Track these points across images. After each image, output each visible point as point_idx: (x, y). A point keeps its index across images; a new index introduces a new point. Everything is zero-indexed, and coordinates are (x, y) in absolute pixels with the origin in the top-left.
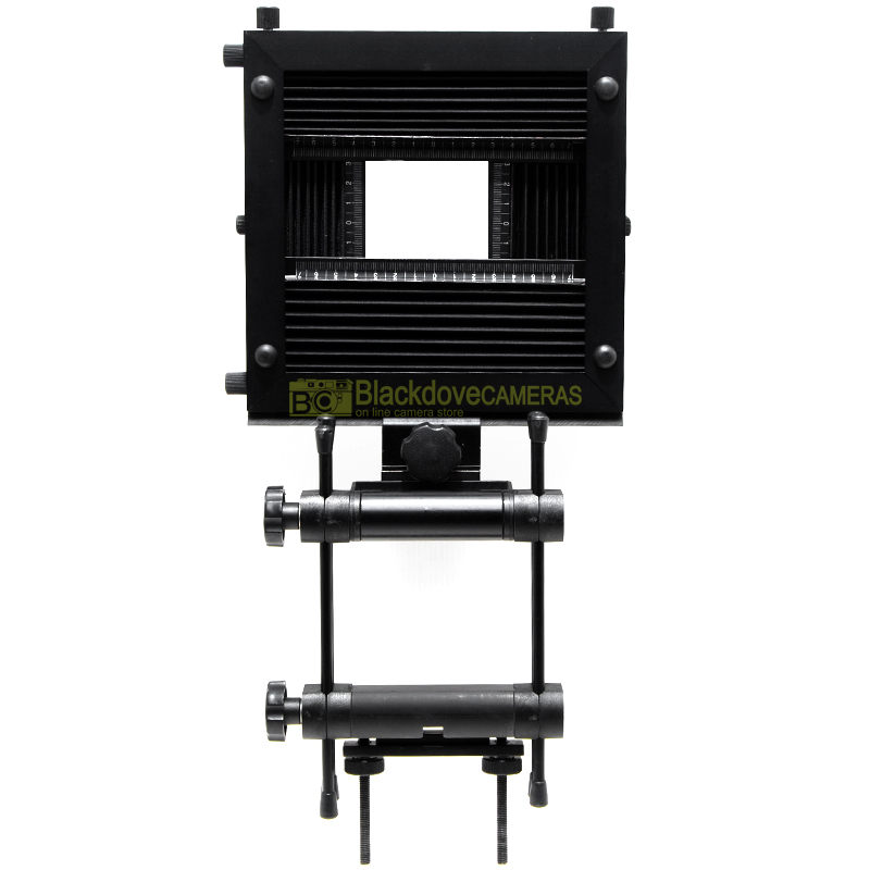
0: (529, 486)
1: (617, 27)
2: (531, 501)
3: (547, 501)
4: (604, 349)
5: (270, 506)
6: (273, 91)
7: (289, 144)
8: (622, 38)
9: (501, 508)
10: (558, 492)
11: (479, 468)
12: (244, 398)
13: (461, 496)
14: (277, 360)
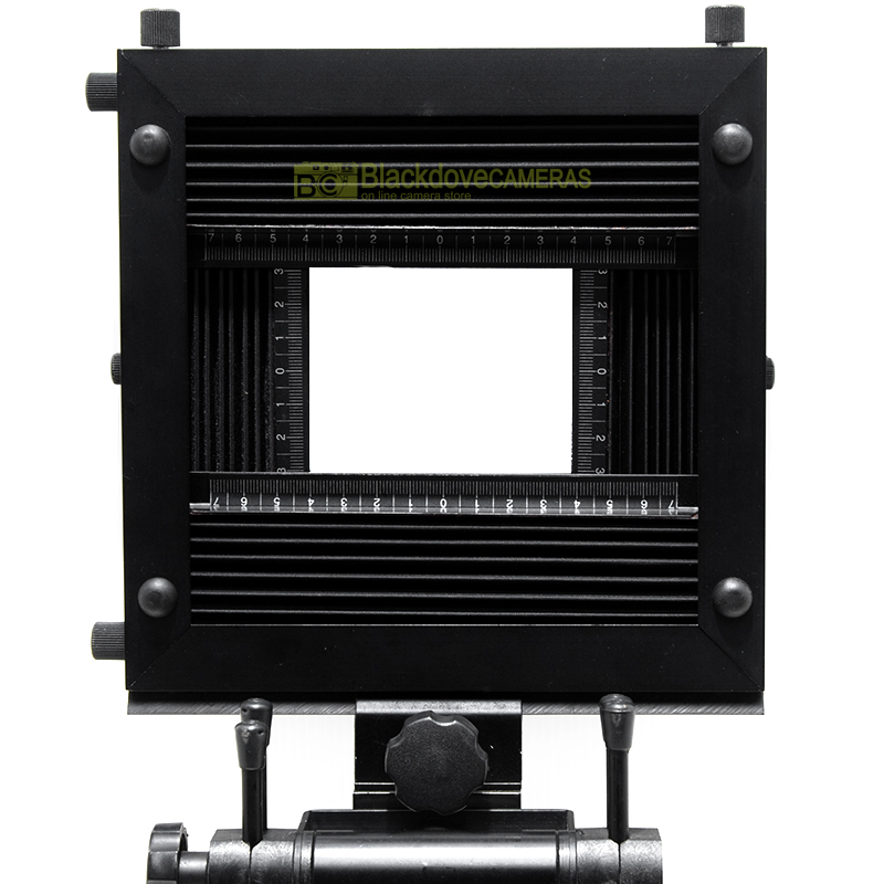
0: (602, 823)
1: (751, 40)
2: (605, 851)
3: (634, 851)
4: (731, 585)
5: (157, 860)
6: (168, 150)
7: (195, 241)
8: (758, 57)
9: (554, 863)
10: (651, 835)
11: (519, 788)
12: (119, 666)
13: (486, 841)
14: (175, 605)
